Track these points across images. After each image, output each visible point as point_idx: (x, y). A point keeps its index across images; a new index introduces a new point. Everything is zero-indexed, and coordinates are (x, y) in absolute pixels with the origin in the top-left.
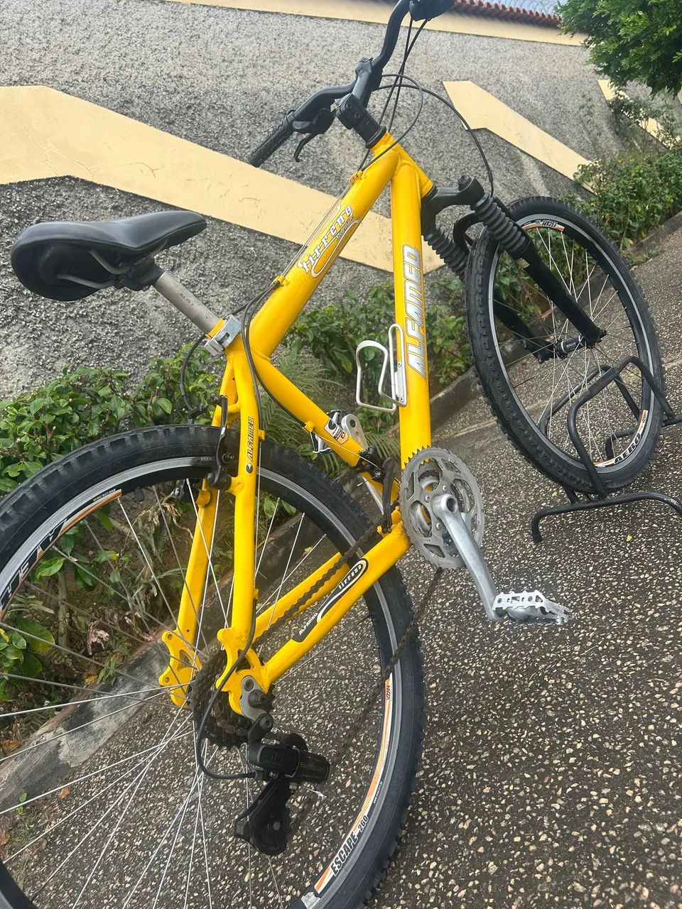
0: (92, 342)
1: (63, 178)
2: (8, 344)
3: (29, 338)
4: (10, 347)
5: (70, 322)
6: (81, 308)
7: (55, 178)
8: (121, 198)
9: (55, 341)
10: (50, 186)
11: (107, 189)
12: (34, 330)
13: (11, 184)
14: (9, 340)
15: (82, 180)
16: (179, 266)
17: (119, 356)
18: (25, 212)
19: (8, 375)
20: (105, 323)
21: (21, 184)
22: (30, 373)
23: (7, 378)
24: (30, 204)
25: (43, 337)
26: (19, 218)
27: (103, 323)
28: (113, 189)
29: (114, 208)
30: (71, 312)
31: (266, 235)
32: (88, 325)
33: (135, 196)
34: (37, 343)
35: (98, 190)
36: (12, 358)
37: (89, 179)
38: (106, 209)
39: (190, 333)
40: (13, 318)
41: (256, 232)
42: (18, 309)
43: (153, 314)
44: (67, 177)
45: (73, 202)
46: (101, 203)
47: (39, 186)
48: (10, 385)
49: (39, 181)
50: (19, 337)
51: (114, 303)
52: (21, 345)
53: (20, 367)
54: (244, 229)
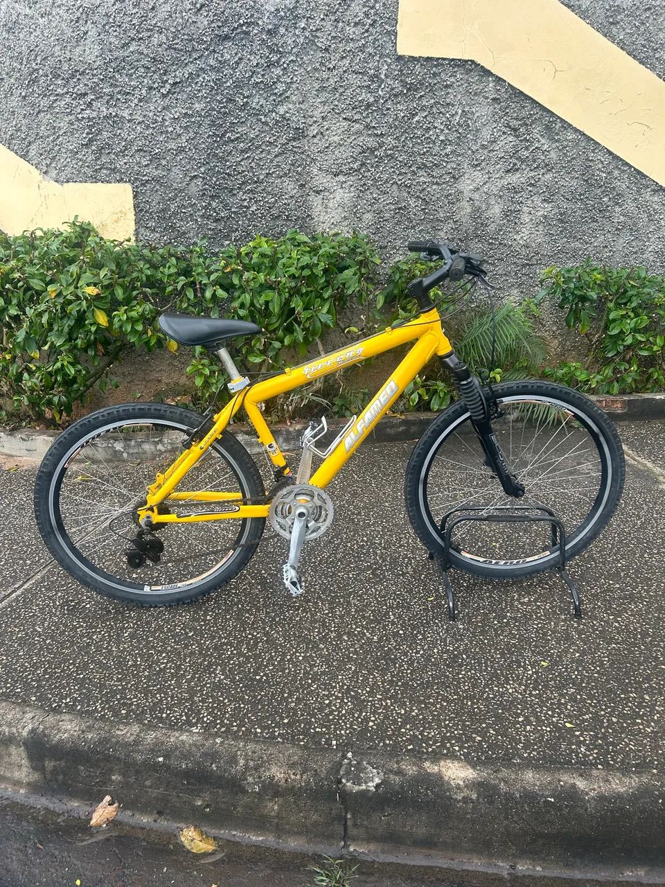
0: (400, 209)
1: (466, 61)
2: (342, 188)
3: (358, 189)
4: (341, 191)
5: (395, 187)
6: (409, 179)
7: (459, 60)
8: (506, 92)
9: (375, 199)
10: (451, 66)
11: (499, 80)
12: (364, 184)
13: (420, 57)
14: (344, 186)
15: (482, 67)
16: (517, 170)
17: (413, 227)
18: (416, 85)
19: (330, 210)
20: (420, 198)
21: (428, 59)
22: (343, 216)
23: (326, 212)
24: (424, 79)
25: (368, 192)
26: (409, 90)
27: (418, 197)
28: (505, 81)
29: (494, 99)
30: (400, 180)
31: (631, 167)
32: (406, 194)
33: (521, 93)
34: (361, 195)
35: (491, 79)
36: (338, 199)
37: (488, 67)
38: (487, 98)
39: (483, 231)
40: (356, 171)
41: (621, 160)
42: (363, 164)
43: (464, 204)
44: (471, 61)
45: (462, 84)
46: (486, 92)
47: (442, 64)
48: (326, 218)
49: (444, 59)
50: (351, 186)
51: (437, 183)
52: (350, 192)
53: (340, 208)
54: (610, 153)
